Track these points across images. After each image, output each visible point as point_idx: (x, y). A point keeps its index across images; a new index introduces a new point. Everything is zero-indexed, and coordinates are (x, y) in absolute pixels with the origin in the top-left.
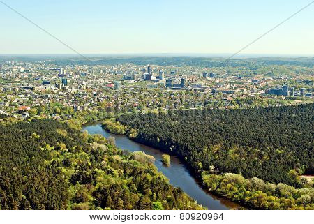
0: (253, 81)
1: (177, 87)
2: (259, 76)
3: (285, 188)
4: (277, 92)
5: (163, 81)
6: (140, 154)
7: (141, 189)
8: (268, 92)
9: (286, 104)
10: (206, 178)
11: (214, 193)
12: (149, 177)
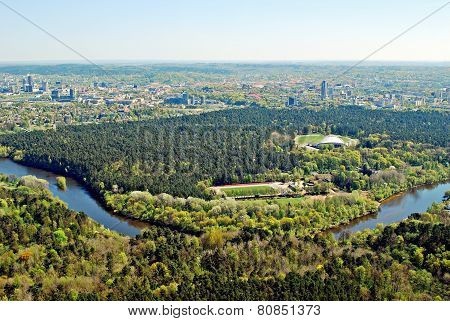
0: (150, 89)
1: (65, 99)
2: (155, 84)
3: (195, 202)
4: (177, 101)
5: (48, 93)
6: (30, 179)
7: (38, 218)
8: (167, 101)
9: (188, 113)
10: (110, 199)
11: (120, 215)
12: (47, 204)
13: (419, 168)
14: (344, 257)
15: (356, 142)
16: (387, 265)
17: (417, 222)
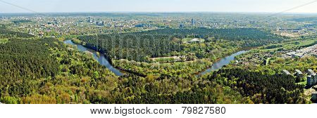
0: (130, 22)
1: (100, 25)
2: (133, 20)
3: (145, 64)
4: (140, 26)
5: (95, 22)
6: (87, 52)
7: (89, 66)
8: (136, 26)
9: (143, 31)
10: (113, 61)
11: (117, 67)
12: (92, 62)
13: (225, 49)
14: (198, 84)
15: (204, 40)
16: (215, 86)
17: (225, 68)
